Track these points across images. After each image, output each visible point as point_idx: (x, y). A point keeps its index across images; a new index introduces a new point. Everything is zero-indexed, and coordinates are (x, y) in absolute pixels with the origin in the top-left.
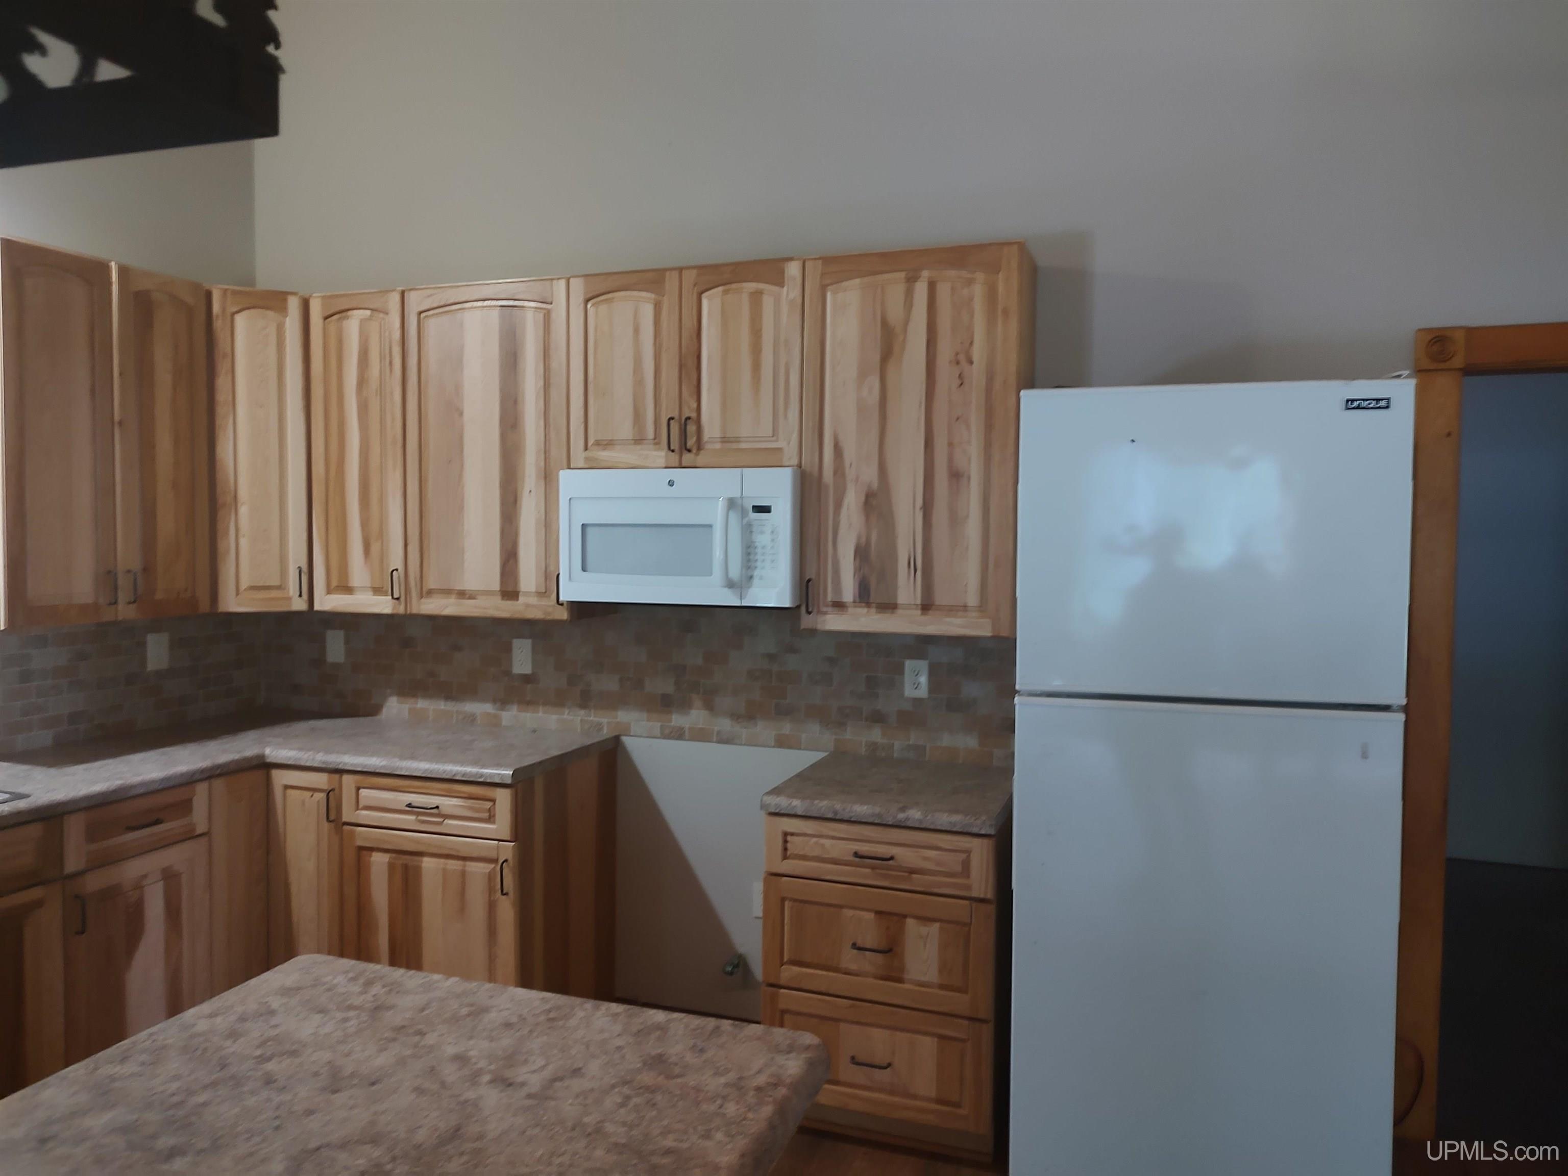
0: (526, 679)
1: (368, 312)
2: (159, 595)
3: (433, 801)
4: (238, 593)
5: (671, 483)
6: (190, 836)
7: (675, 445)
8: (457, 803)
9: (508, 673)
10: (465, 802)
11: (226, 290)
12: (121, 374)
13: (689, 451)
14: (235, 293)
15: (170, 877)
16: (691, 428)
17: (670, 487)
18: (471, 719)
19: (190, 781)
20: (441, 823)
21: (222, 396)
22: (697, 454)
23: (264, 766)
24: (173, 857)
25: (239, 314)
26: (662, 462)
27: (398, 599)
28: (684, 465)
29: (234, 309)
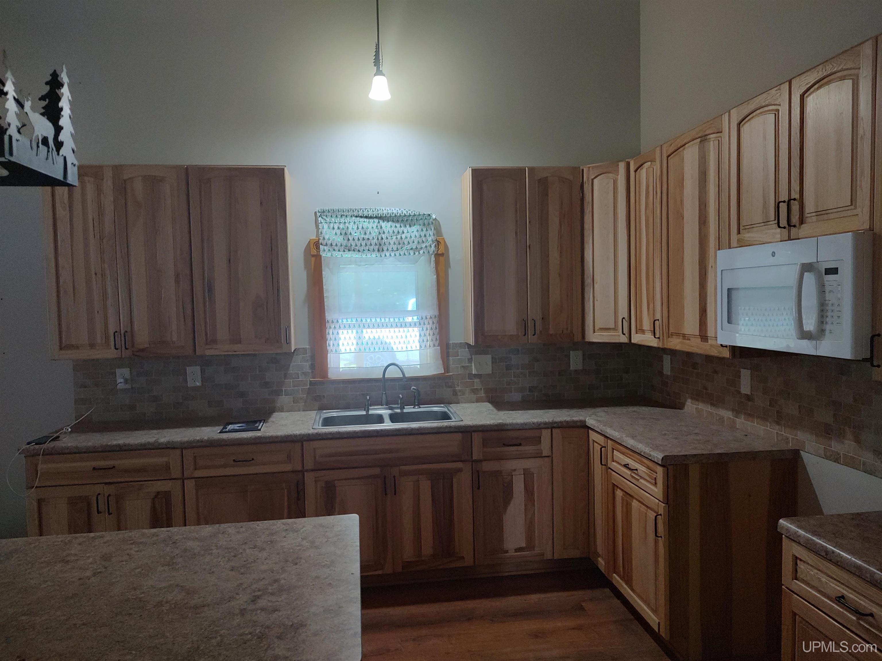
0: (748, 398)
1: (649, 163)
2: (551, 332)
3: (636, 466)
4: (594, 332)
5: (773, 254)
6: (539, 455)
7: (783, 222)
8: (644, 470)
9: (739, 392)
10: (647, 470)
11: (589, 167)
12: (530, 222)
13: (795, 226)
14: (593, 167)
15: (527, 474)
16: (795, 207)
17: (773, 258)
18: (721, 420)
19: (539, 427)
20: (638, 480)
21: (587, 226)
22: (799, 228)
23: (584, 427)
24: (529, 464)
25: (596, 179)
26: (778, 236)
27: (659, 338)
28: (792, 238)
29: (593, 177)
